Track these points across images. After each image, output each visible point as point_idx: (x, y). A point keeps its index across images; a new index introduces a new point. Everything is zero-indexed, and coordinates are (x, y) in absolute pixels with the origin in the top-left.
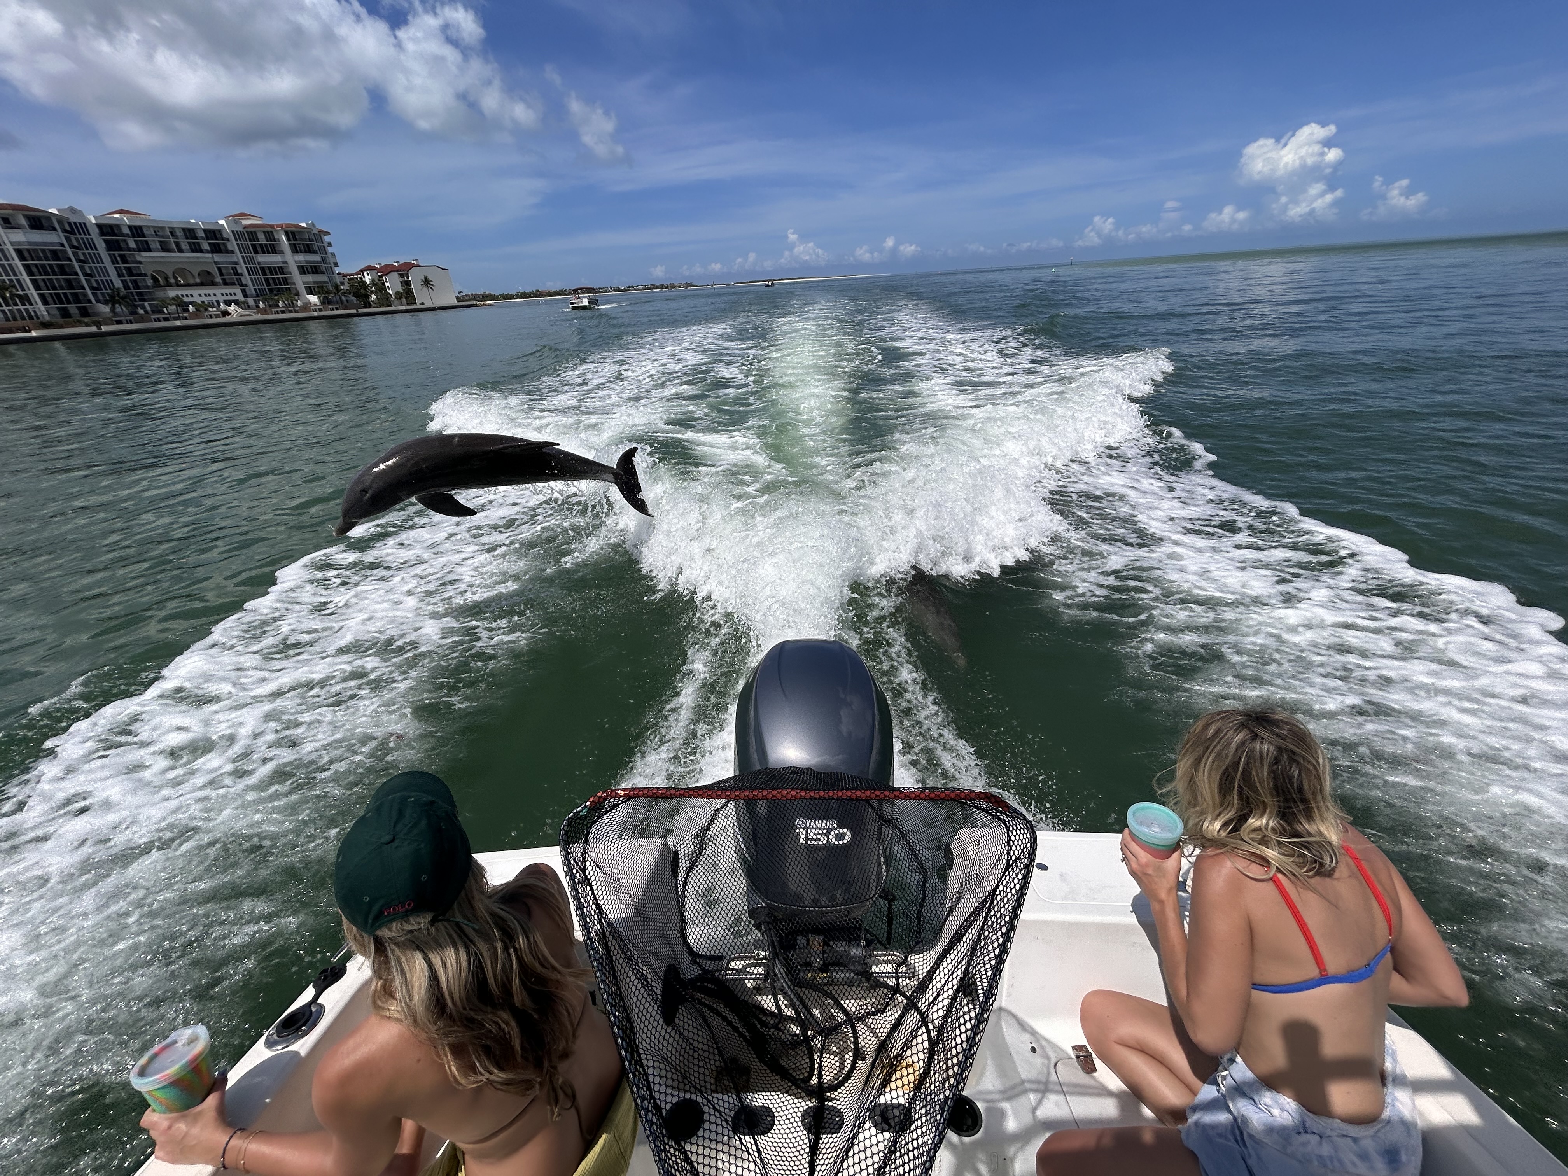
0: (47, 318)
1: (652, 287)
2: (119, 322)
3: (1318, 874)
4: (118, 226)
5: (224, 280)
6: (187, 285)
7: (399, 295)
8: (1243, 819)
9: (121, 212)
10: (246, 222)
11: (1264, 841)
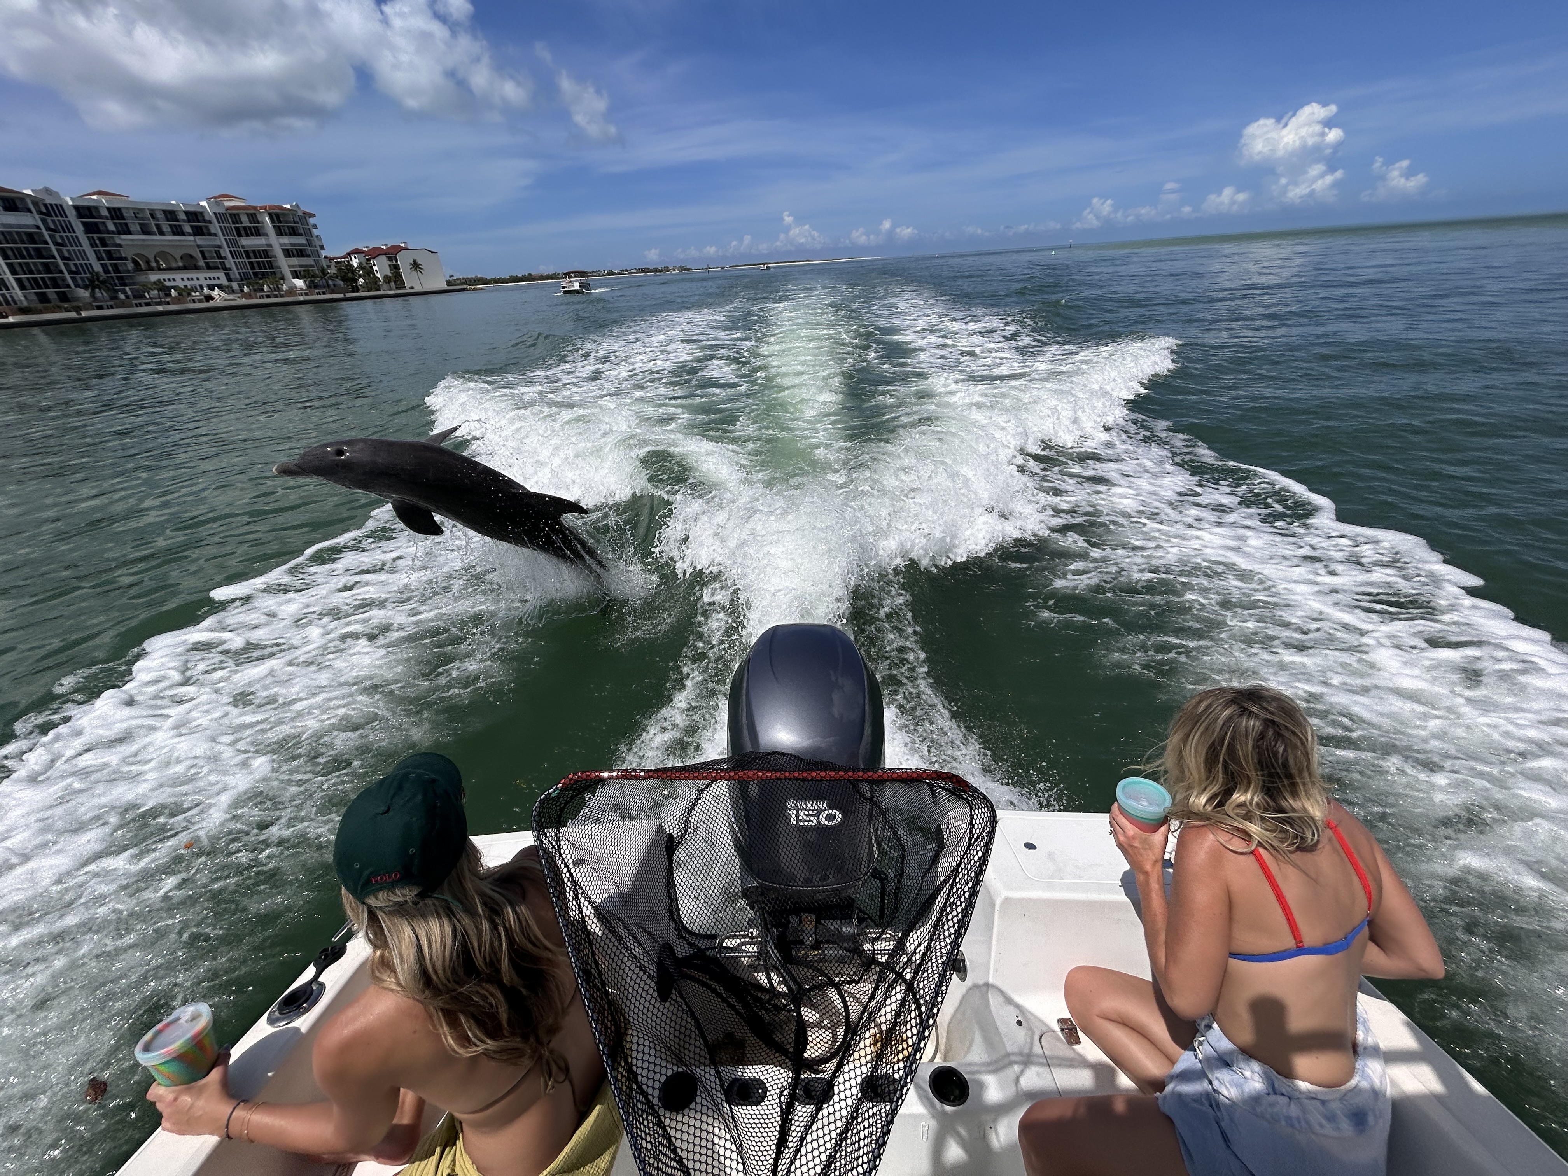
0: (25, 304)
1: (646, 271)
2: (100, 308)
3: (1299, 849)
4: (96, 208)
5: (207, 264)
6: (170, 269)
7: (387, 279)
8: (1227, 793)
9: (99, 193)
10: (228, 204)
11: (1248, 817)
